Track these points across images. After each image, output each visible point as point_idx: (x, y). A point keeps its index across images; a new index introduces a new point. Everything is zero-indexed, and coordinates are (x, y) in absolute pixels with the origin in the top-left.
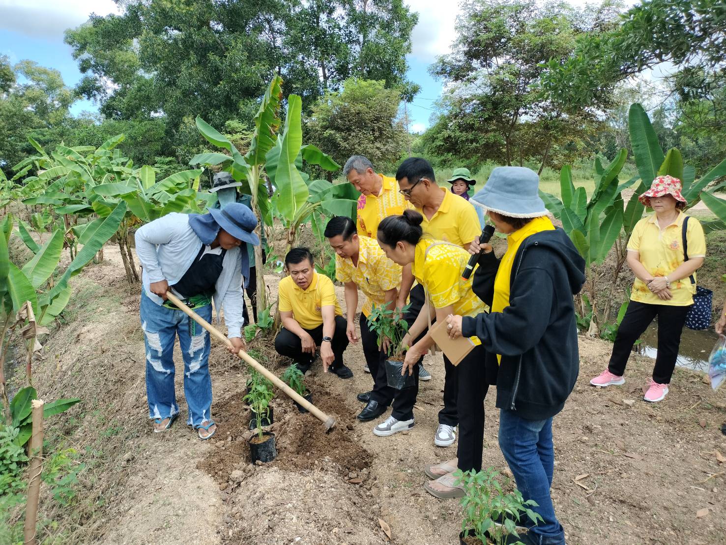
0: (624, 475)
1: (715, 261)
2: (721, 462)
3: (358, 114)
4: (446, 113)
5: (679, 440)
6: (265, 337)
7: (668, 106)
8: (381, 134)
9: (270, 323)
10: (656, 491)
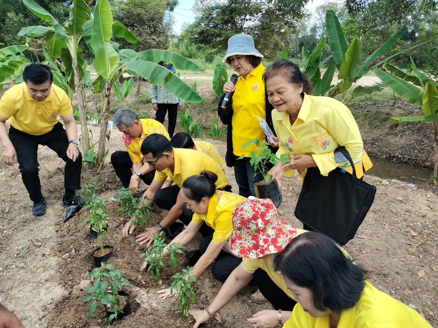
0: (364, 251)
1: (359, 113)
2: (414, 236)
3: (138, 15)
4: (200, 16)
5: (385, 223)
6: (92, 169)
7: (318, 26)
8: (155, 30)
9: (95, 158)
10: (387, 261)
